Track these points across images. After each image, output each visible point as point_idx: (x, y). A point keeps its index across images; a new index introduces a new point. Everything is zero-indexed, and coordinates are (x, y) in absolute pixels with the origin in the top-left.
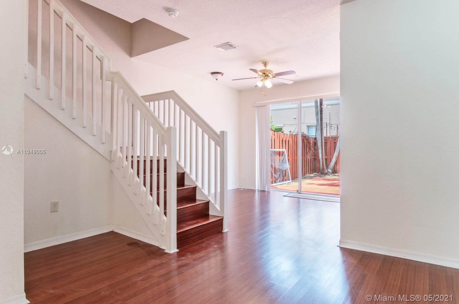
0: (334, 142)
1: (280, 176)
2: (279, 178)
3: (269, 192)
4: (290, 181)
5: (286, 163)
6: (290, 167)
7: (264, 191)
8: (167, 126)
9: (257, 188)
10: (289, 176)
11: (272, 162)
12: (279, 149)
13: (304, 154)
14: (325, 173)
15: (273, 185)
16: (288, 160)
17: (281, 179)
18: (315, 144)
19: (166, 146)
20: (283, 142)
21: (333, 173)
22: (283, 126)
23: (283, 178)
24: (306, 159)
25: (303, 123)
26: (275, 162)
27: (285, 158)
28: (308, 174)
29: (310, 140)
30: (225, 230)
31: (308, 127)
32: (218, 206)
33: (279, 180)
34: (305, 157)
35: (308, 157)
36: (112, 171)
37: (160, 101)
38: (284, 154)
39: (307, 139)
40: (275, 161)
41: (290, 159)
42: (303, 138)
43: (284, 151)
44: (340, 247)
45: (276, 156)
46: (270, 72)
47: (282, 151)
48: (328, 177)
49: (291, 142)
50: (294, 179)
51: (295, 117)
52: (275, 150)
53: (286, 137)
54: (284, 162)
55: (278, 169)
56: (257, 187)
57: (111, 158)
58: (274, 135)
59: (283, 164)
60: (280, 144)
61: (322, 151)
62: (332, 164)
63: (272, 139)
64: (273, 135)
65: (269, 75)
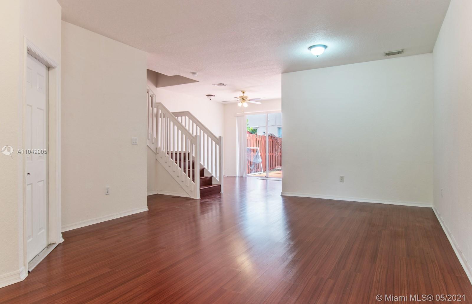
1: (254, 168)
3: (246, 178)
4: (262, 172)
7: (243, 177)
8: (195, 134)
9: (237, 176)
10: (261, 168)
11: (248, 157)
12: (254, 147)
13: (273, 152)
15: (249, 174)
16: (261, 156)
19: (194, 146)
20: (257, 142)
22: (258, 128)
23: (257, 170)
24: (275, 156)
26: (250, 157)
29: (278, 140)
30: (222, 192)
31: (279, 129)
32: (218, 179)
35: (277, 154)
36: (157, 160)
37: (179, 117)
39: (276, 140)
41: (263, 155)
42: (273, 139)
44: (282, 196)
45: (251, 153)
46: (247, 97)
49: (263, 141)
50: (265, 170)
52: (250, 148)
53: (259, 138)
55: (253, 162)
56: (238, 174)
57: (157, 152)
58: (250, 137)
60: (254, 144)
63: (248, 140)
65: (246, 99)
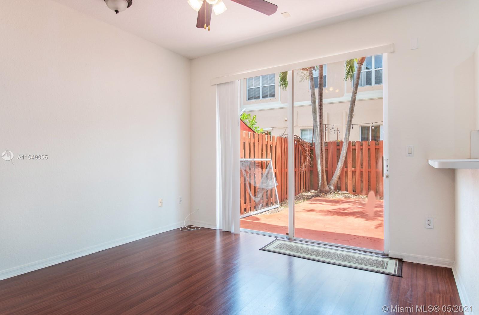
0: (337, 149)
1: (262, 198)
2: (262, 201)
3: (237, 234)
4: (278, 206)
5: (272, 178)
6: (277, 184)
7: (229, 233)
9: (218, 228)
10: (276, 198)
12: (262, 157)
13: (298, 165)
14: (326, 191)
16: (275, 174)
17: (264, 204)
18: (312, 150)
20: (268, 148)
21: (336, 191)
22: (272, 130)
23: (268, 201)
24: (301, 173)
25: (295, 126)
26: (255, 178)
27: (271, 172)
28: (303, 192)
29: (305, 146)
31: (302, 131)
33: (261, 205)
34: (299, 169)
35: (303, 169)
38: (269, 165)
39: (302, 145)
40: (255, 176)
41: (279, 172)
42: (297, 143)
43: (270, 161)
45: (256, 169)
47: (267, 161)
48: (330, 197)
49: (279, 148)
50: (284, 200)
51: (286, 119)
52: (255, 160)
53: (272, 141)
54: (269, 177)
55: (259, 188)
56: (219, 224)
58: (254, 138)
59: (267, 180)
60: (262, 152)
61: (322, 160)
62: (335, 178)
63: (250, 144)
64: (252, 138)
